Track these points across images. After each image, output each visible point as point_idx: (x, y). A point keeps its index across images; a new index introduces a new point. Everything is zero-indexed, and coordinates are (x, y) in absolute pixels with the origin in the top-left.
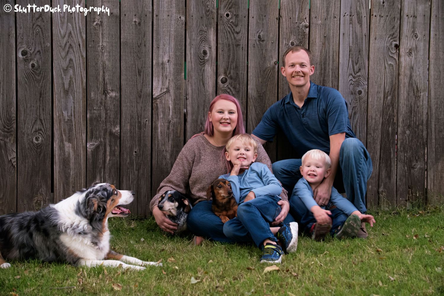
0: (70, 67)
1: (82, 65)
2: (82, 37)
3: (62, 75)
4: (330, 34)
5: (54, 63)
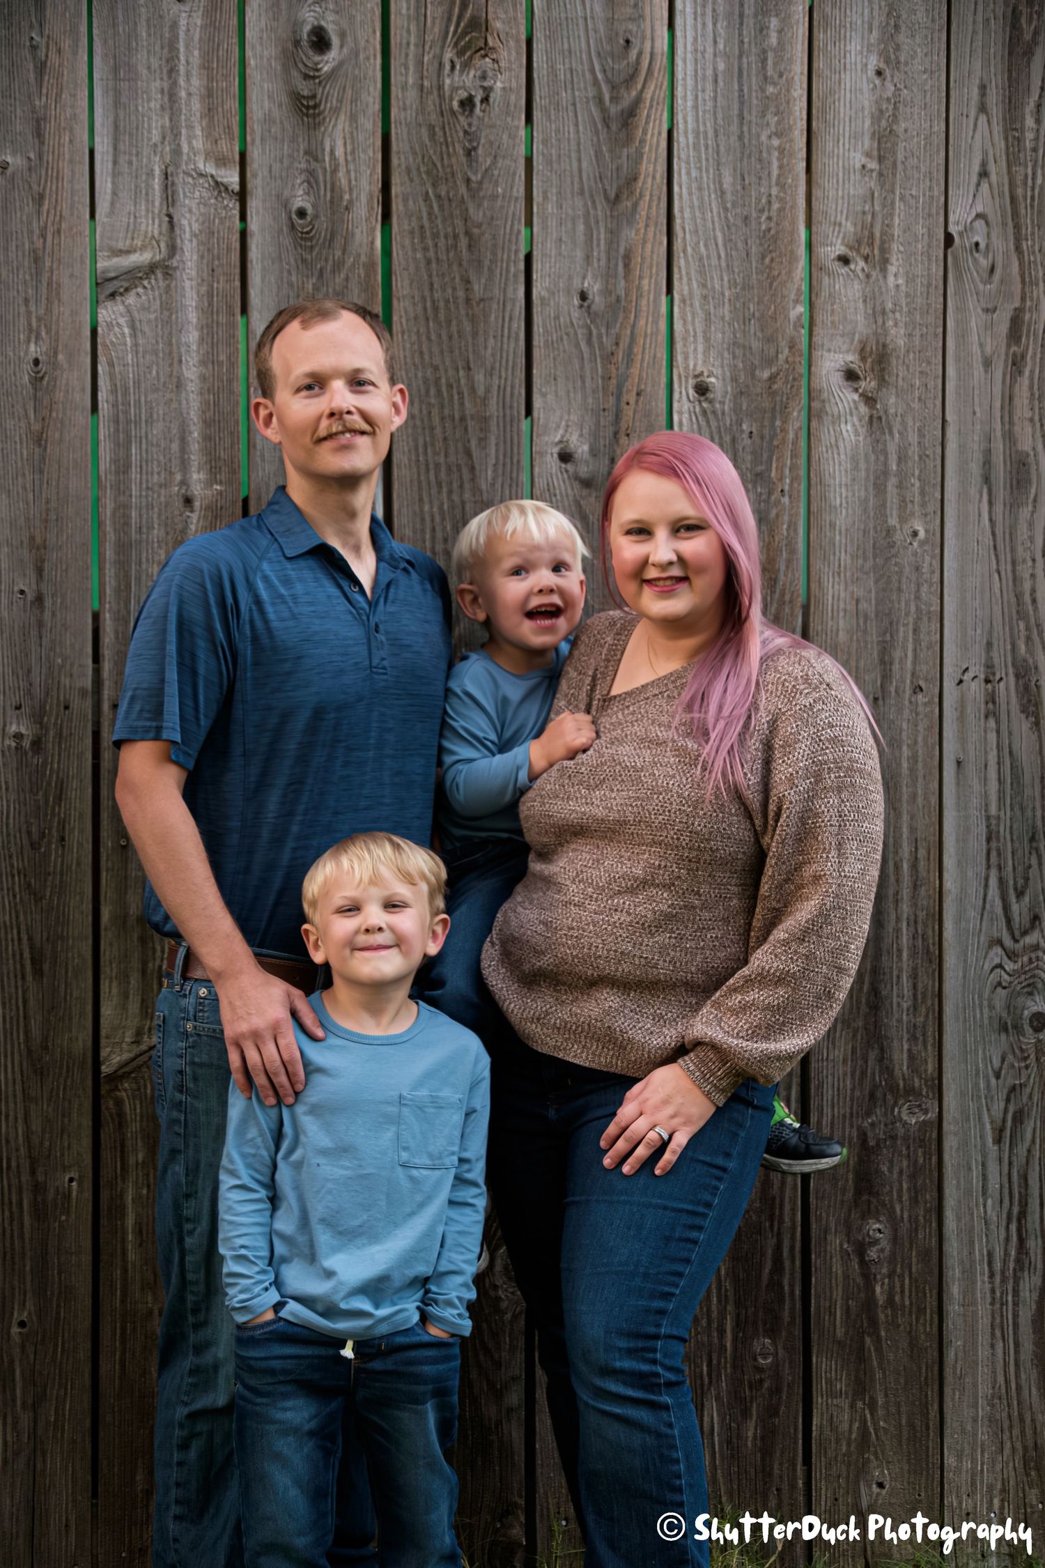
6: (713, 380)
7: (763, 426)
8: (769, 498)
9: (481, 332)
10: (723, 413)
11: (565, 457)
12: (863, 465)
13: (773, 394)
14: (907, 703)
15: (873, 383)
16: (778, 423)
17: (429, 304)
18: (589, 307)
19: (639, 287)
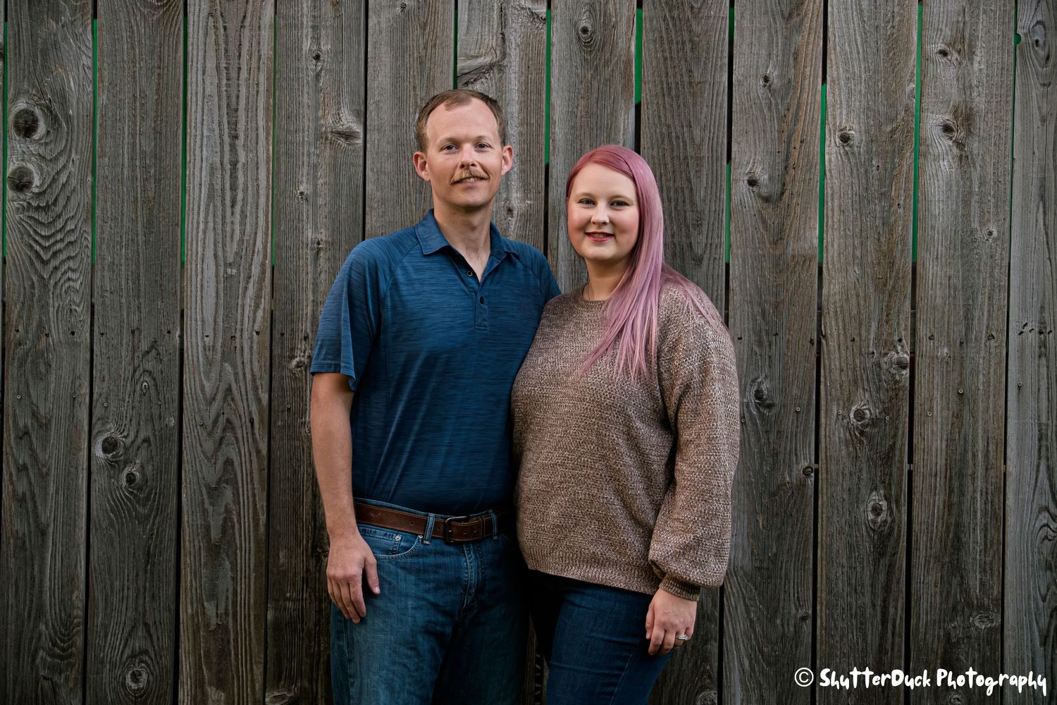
0: (227, 482)
1: (256, 476)
2: (259, 400)
3: (203, 503)
4: (977, 387)
5: (185, 472)
6: (852, 132)
7: (886, 162)
8: (890, 209)
9: (699, 103)
10: (859, 153)
11: (752, 183)
12: (954, 188)
13: (893, 141)
14: (983, 345)
15: (962, 134)
16: (896, 160)
17: (665, 86)
18: (770, 86)
19: (803, 73)
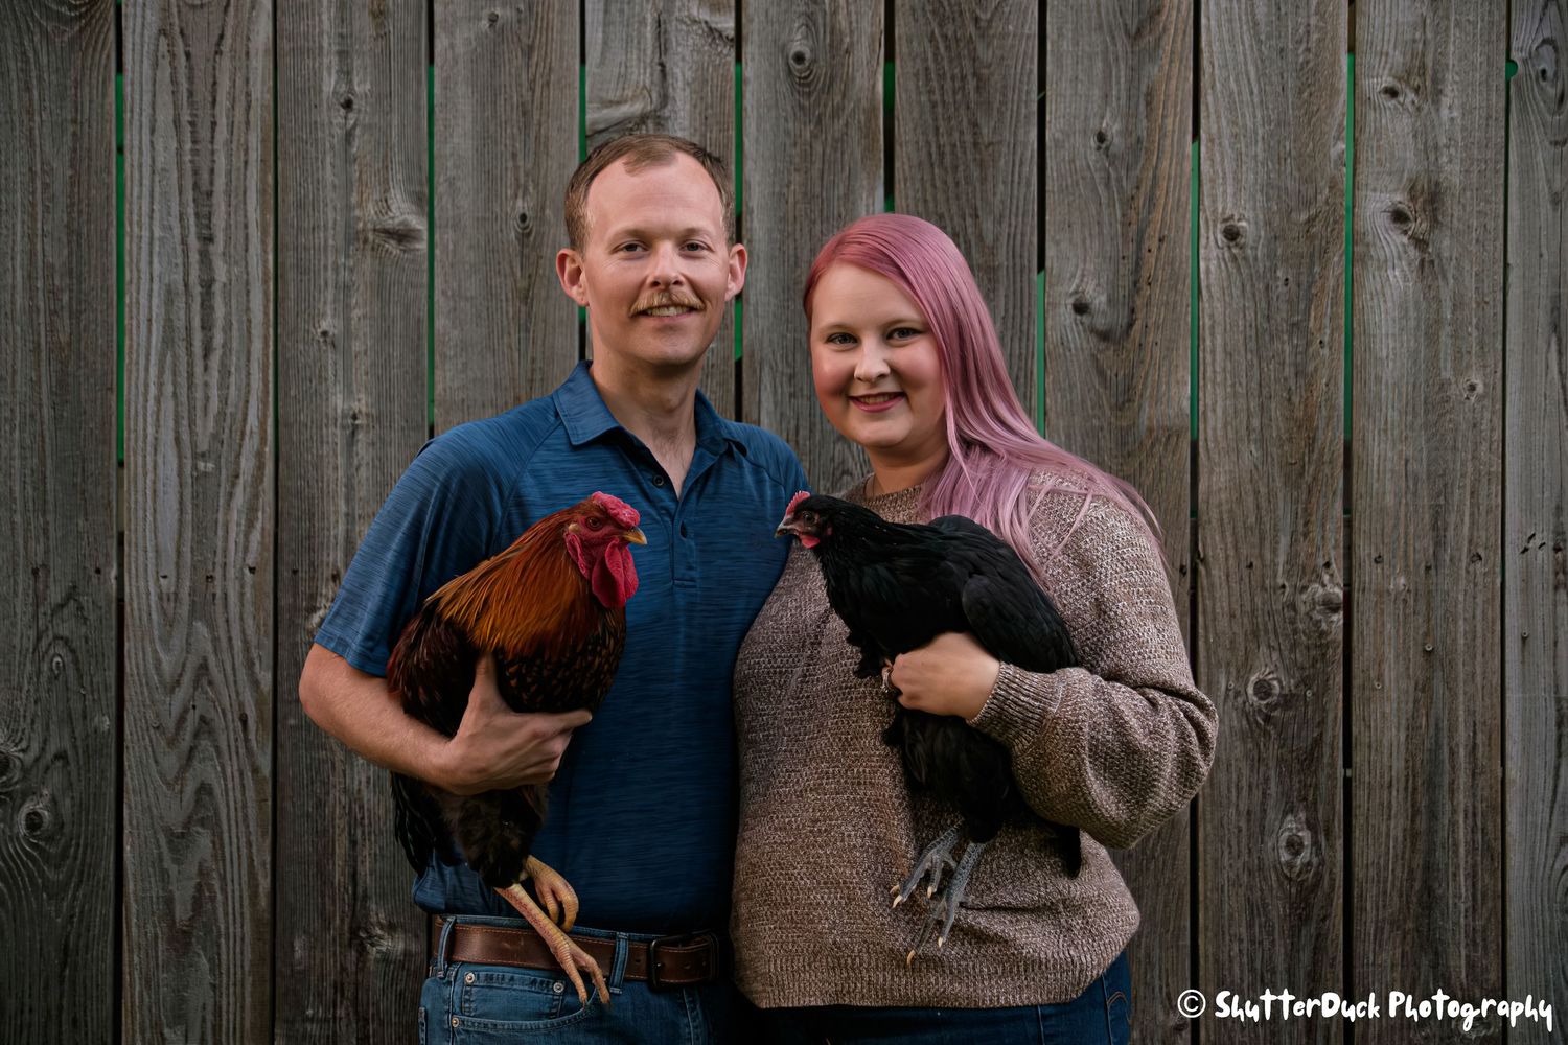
0: (202, 822)
1: (252, 812)
2: (256, 684)
3: (161, 860)
4: (1455, 640)
5: (130, 808)
6: (1244, 224)
7: (1299, 274)
8: (1306, 350)
9: (990, 178)
10: (1256, 259)
11: (1081, 308)
12: (1412, 314)
13: (1311, 238)
14: (1463, 572)
15: (1424, 225)
16: (1317, 269)
17: (934, 150)
18: (1107, 149)
19: (1162, 128)
